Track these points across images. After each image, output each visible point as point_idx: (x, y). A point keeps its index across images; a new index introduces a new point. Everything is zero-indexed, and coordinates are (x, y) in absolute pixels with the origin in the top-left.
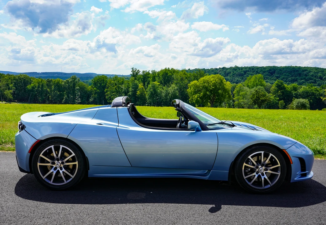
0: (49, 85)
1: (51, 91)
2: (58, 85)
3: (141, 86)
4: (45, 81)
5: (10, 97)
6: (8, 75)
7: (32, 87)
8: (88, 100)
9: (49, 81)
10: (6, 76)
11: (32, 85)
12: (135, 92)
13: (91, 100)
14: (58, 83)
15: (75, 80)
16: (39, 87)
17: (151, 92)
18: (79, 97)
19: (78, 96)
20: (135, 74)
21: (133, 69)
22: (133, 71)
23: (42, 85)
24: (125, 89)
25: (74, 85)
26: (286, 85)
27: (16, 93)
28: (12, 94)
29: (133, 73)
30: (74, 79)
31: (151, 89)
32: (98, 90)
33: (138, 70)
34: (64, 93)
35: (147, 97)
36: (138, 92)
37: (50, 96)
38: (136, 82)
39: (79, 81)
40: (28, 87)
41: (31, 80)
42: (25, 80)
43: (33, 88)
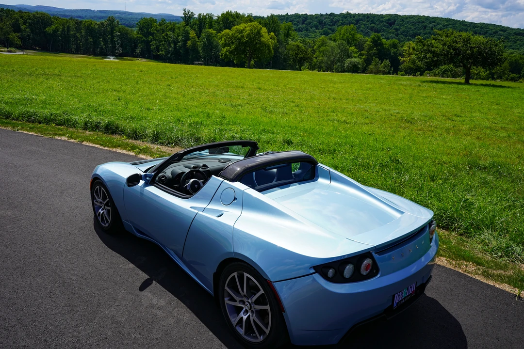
0: (78, 29)
1: (82, 36)
2: (90, 29)
3: (192, 34)
4: (72, 23)
5: (18, 43)
6: (21, 12)
7: (53, 30)
8: (133, 50)
9: (78, 23)
10: (17, 14)
11: (53, 27)
12: (185, 42)
13: (138, 51)
14: (90, 25)
15: (112, 23)
16: (63, 30)
17: (205, 44)
18: (120, 46)
19: (118, 44)
20: (188, 18)
21: (185, 10)
22: (185, 14)
23: (68, 27)
24: (174, 37)
25: (112, 29)
26: (384, 41)
27: (31, 36)
28: (20, 38)
29: (185, 16)
30: (111, 20)
31: (204, 38)
32: (144, 38)
33: (192, 13)
34: (100, 41)
35: (200, 49)
36: (189, 42)
37: (81, 44)
38: (188, 28)
39: (118, 24)
40: (47, 29)
41: (52, 20)
42: (43, 20)
43: (55, 31)
